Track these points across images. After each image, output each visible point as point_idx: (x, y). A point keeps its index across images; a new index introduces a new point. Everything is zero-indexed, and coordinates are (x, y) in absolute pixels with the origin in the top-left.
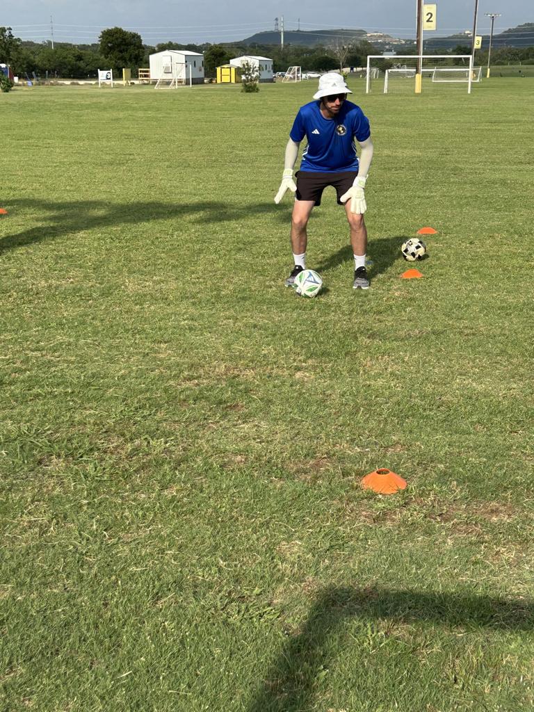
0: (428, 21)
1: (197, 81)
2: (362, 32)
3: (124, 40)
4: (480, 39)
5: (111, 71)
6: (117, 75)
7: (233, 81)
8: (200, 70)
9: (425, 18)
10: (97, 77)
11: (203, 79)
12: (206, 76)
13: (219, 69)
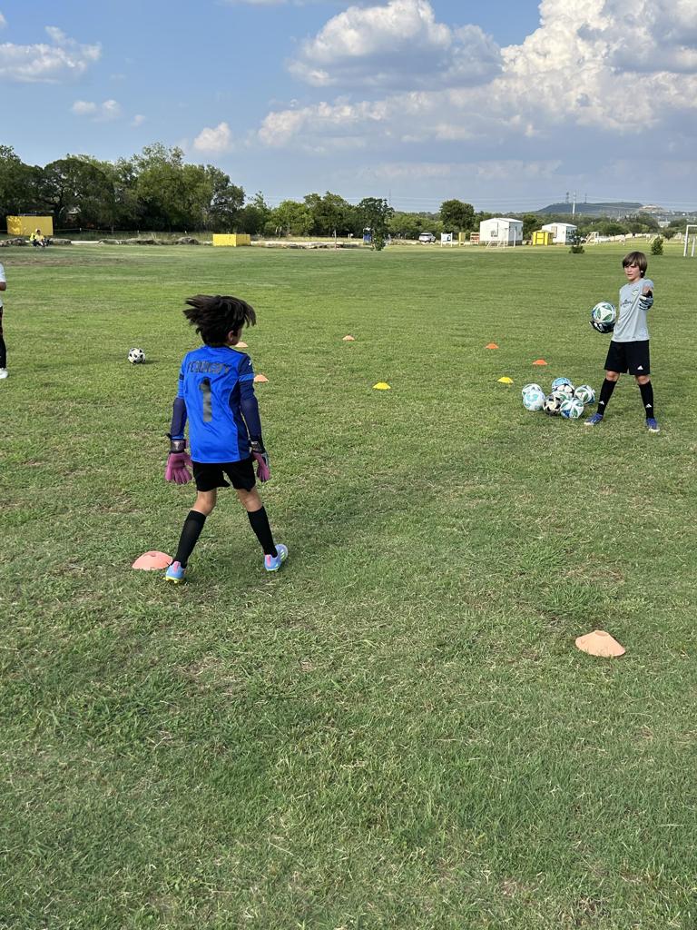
2: (638, 206)
3: (460, 209)
5: (450, 234)
6: (455, 238)
7: (546, 243)
8: (520, 234)
10: (440, 239)
11: (521, 242)
12: (524, 239)
13: (535, 233)
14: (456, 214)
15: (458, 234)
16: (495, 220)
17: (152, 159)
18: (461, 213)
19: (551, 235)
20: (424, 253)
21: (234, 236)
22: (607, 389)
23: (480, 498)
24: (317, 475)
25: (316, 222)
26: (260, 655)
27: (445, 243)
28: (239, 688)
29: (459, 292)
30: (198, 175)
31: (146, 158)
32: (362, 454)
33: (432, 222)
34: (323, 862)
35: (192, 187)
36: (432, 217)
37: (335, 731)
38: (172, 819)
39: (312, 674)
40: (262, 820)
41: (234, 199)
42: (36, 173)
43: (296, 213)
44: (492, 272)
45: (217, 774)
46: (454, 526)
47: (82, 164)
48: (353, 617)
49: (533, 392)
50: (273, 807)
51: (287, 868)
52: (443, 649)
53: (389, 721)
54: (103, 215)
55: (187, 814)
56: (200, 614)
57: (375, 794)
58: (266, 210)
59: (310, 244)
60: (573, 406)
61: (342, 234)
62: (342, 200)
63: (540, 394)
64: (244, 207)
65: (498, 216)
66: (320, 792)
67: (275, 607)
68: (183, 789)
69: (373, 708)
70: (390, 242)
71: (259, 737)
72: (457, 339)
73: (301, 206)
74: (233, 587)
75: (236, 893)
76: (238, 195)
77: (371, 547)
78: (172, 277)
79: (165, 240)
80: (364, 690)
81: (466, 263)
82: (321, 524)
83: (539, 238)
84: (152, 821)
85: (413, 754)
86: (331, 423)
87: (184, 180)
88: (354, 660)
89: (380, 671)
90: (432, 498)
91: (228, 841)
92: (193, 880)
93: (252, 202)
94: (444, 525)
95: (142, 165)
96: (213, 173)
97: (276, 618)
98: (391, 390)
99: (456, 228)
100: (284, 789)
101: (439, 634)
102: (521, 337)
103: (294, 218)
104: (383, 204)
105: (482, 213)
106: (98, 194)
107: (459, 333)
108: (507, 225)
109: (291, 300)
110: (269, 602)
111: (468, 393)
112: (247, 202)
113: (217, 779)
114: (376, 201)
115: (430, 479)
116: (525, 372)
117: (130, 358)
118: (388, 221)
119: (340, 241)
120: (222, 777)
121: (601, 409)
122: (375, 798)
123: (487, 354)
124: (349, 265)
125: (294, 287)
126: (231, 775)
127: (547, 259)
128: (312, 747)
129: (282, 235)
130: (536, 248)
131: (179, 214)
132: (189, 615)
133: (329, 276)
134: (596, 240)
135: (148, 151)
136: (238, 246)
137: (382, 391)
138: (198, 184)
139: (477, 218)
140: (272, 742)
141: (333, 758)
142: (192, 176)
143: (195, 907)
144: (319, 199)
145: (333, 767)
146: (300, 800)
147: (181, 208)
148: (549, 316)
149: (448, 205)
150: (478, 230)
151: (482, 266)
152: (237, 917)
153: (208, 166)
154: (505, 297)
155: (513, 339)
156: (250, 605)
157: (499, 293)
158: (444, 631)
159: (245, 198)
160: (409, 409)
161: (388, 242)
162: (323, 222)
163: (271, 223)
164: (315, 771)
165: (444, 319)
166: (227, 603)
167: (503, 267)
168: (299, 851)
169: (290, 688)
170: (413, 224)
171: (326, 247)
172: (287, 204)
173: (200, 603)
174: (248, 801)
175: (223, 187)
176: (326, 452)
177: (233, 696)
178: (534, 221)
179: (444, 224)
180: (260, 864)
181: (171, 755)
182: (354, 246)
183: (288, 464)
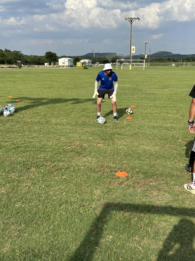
0: (133, 51)
1: (71, 66)
2: (116, 53)
3: (52, 55)
4: (147, 55)
5: (48, 63)
6: (50, 64)
7: (81, 66)
8: (72, 63)
9: (132, 50)
10: (44, 65)
11: (73, 65)
14: (50, 56)
16: (63, 58)
36: (43, 57)
83: (79, 64)
99: (50, 61)
105: (59, 56)
130: (78, 68)
139: (57, 58)
144: (2, 51)
149: (47, 53)
150: (58, 62)
171: (3, 68)
182: (13, 67)
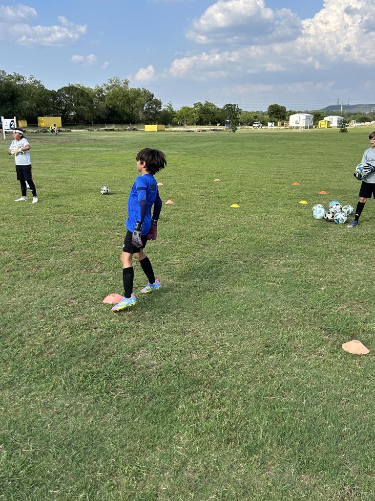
1: (311, 127)
3: (279, 109)
5: (273, 123)
7: (326, 127)
8: (312, 122)
12: (314, 125)
13: (320, 122)
14: (276, 112)
15: (277, 123)
16: (298, 115)
17: (113, 85)
18: (279, 111)
19: (329, 123)
20: (258, 133)
21: (156, 126)
22: (360, 207)
23: (289, 266)
24: (200, 254)
25: (200, 117)
26: (170, 350)
27: (270, 128)
28: (158, 367)
29: (278, 154)
30: (137, 93)
31: (110, 85)
32: (224, 242)
33: (263, 116)
34: (203, 461)
35: (134, 100)
36: (263, 114)
37: (210, 391)
38: (124, 435)
39: (197, 360)
40: (171, 437)
41: (156, 106)
42: (53, 94)
43: (189, 112)
44: (296, 143)
45: (147, 412)
46: (274, 282)
47: (76, 89)
48: (219, 331)
49: (319, 209)
50: (177, 431)
51: (184, 464)
52: (268, 348)
53: (239, 387)
54: (87, 116)
55: (131, 433)
56: (138, 327)
57: (231, 426)
58: (173, 111)
59: (197, 129)
60: (341, 217)
61: (214, 124)
62: (214, 105)
63: (323, 210)
64: (161, 110)
65: (299, 112)
66: (202, 424)
67: (177, 324)
68: (129, 420)
69: (230, 379)
70: (240, 127)
71: (169, 393)
72: (276, 179)
73: (192, 109)
74: (155, 313)
75: (157, 476)
76: (158, 104)
77: (229, 293)
78: (124, 148)
79: (120, 129)
80: (225, 369)
81: (281, 139)
82: (202, 280)
83: (322, 124)
84: (113, 436)
85: (252, 405)
86: (208, 226)
87: (130, 96)
88: (220, 353)
89: (234, 360)
90: (263, 267)
91: (153, 448)
92: (135, 468)
93: (166, 108)
94: (269, 281)
95: (108, 89)
96: (145, 92)
97: (178, 330)
98: (240, 208)
99: (276, 119)
100: (183, 421)
101: (266, 340)
102: (312, 178)
103: (188, 115)
104: (236, 107)
105: (290, 111)
106: (84, 105)
107: (278, 177)
108: (305, 117)
109: (186, 160)
110: (174, 321)
111: (283, 210)
112: (163, 107)
113: (147, 415)
114: (232, 105)
115: (261, 256)
116: (315, 198)
117: (101, 191)
118: (239, 116)
119: (213, 128)
120: (149, 414)
121: (357, 218)
122: (231, 428)
123: (293, 188)
124: (217, 140)
125: (187, 152)
126: (154, 413)
127: (327, 135)
128: (197, 400)
129: (182, 125)
130: (321, 130)
131: (127, 114)
132: (132, 328)
133: (207, 147)
134: (354, 125)
135: (111, 81)
136: (158, 131)
137: (235, 208)
138: (137, 98)
139: (288, 114)
140: (176, 396)
141: (209, 406)
142: (134, 94)
143: (136, 482)
144: (201, 105)
145: (208, 411)
146: (191, 427)
147: (128, 111)
148: (327, 167)
149: (272, 107)
150: (288, 120)
151: (291, 140)
152: (158, 488)
153: (143, 88)
154: (303, 157)
155: (308, 180)
156: (164, 323)
157: (300, 154)
158: (269, 339)
159: (162, 105)
160: (250, 218)
161: (239, 128)
162: (204, 118)
163: (176, 118)
164: (199, 412)
165: (270, 169)
166: (152, 321)
167: (302, 140)
168: (191, 454)
169: (186, 367)
170: (252, 117)
171: (205, 131)
172: (184, 108)
173: (138, 322)
174: (163, 427)
175: (150, 100)
176: (205, 241)
177: (155, 371)
178: (319, 115)
179: (270, 117)
180: (170, 461)
181: (123, 402)
182: (220, 130)
183: (184, 248)
